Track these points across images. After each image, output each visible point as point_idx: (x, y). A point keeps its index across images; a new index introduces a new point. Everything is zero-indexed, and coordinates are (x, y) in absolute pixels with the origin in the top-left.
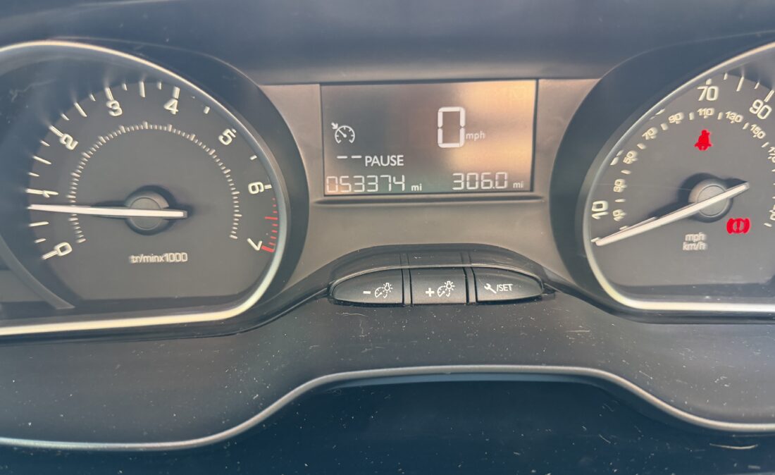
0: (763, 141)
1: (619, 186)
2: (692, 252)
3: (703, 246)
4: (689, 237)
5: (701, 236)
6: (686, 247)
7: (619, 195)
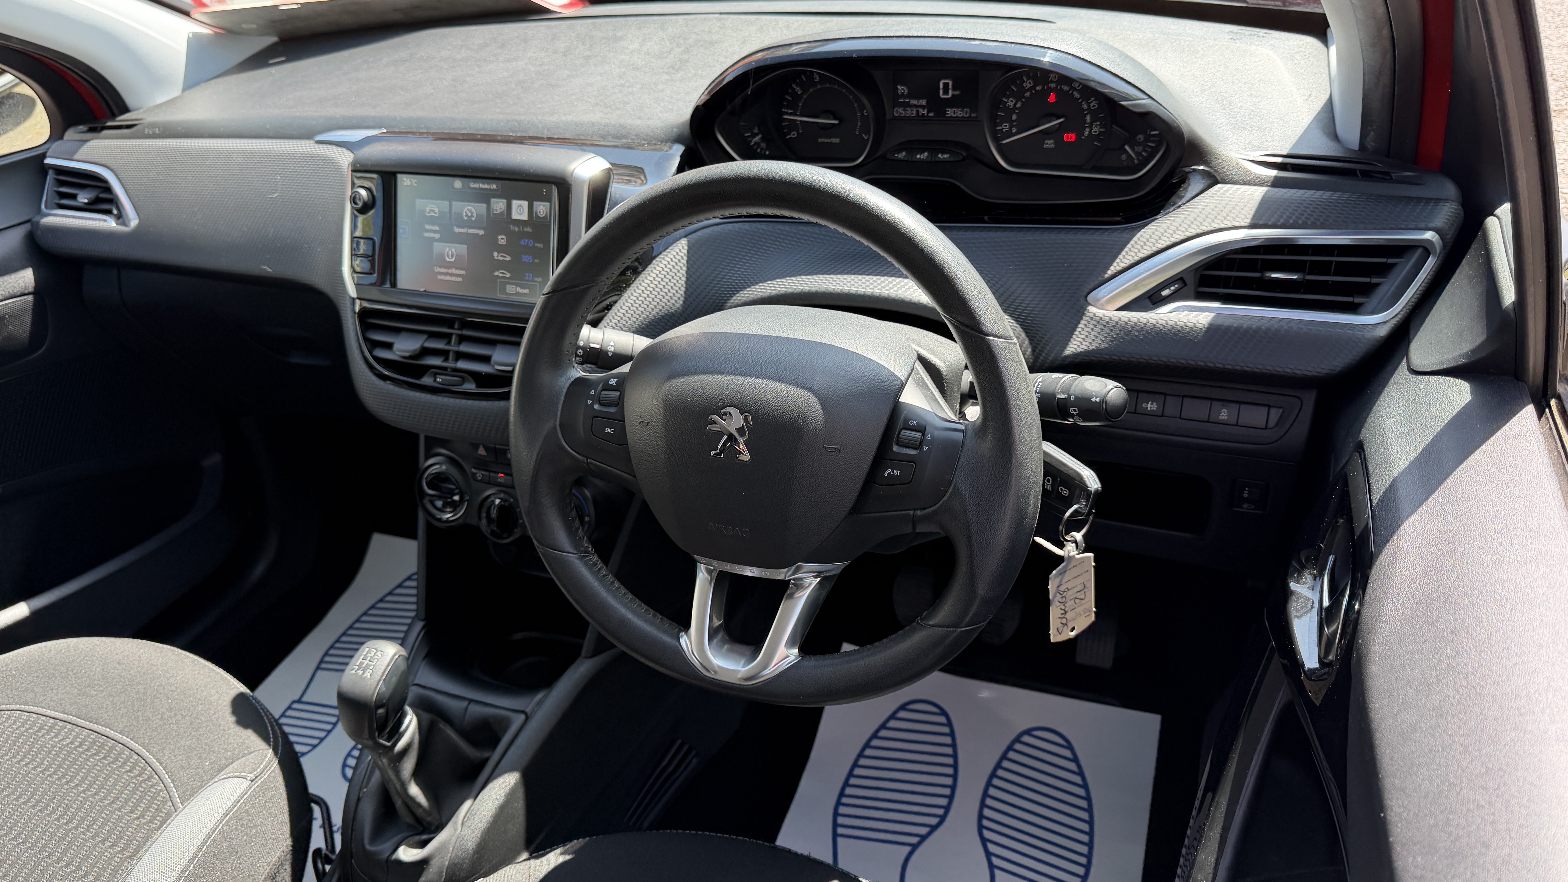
0: (1079, 99)
1: (1014, 117)
2: (1047, 148)
3: (1053, 146)
4: (1046, 141)
5: (1052, 141)
6: (1045, 146)
7: (1014, 121)
